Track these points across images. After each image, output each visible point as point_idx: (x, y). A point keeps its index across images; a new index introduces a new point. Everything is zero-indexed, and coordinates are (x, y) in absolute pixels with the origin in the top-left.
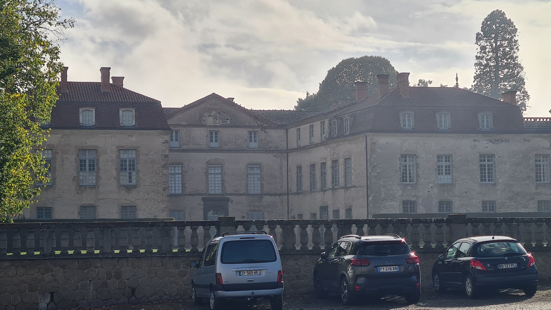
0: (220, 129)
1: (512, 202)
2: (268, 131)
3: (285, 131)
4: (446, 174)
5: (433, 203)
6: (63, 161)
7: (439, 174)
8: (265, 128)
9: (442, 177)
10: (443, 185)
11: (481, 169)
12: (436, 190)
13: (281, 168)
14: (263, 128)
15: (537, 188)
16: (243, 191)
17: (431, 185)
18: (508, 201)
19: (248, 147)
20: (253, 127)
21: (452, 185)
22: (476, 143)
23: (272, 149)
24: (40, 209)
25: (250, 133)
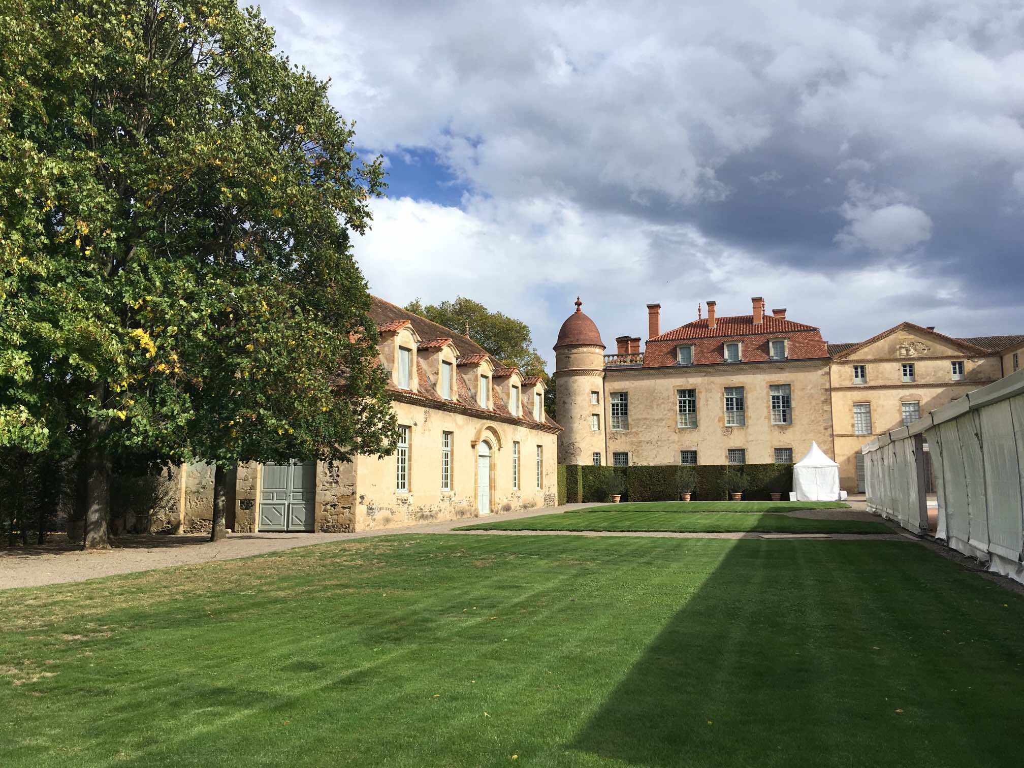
0: (915, 363)
2: (976, 359)
3: (999, 359)
6: (707, 401)
8: (972, 357)
14: (969, 358)
19: (951, 379)
20: (957, 357)
23: (983, 380)
24: (684, 453)
25: (954, 364)
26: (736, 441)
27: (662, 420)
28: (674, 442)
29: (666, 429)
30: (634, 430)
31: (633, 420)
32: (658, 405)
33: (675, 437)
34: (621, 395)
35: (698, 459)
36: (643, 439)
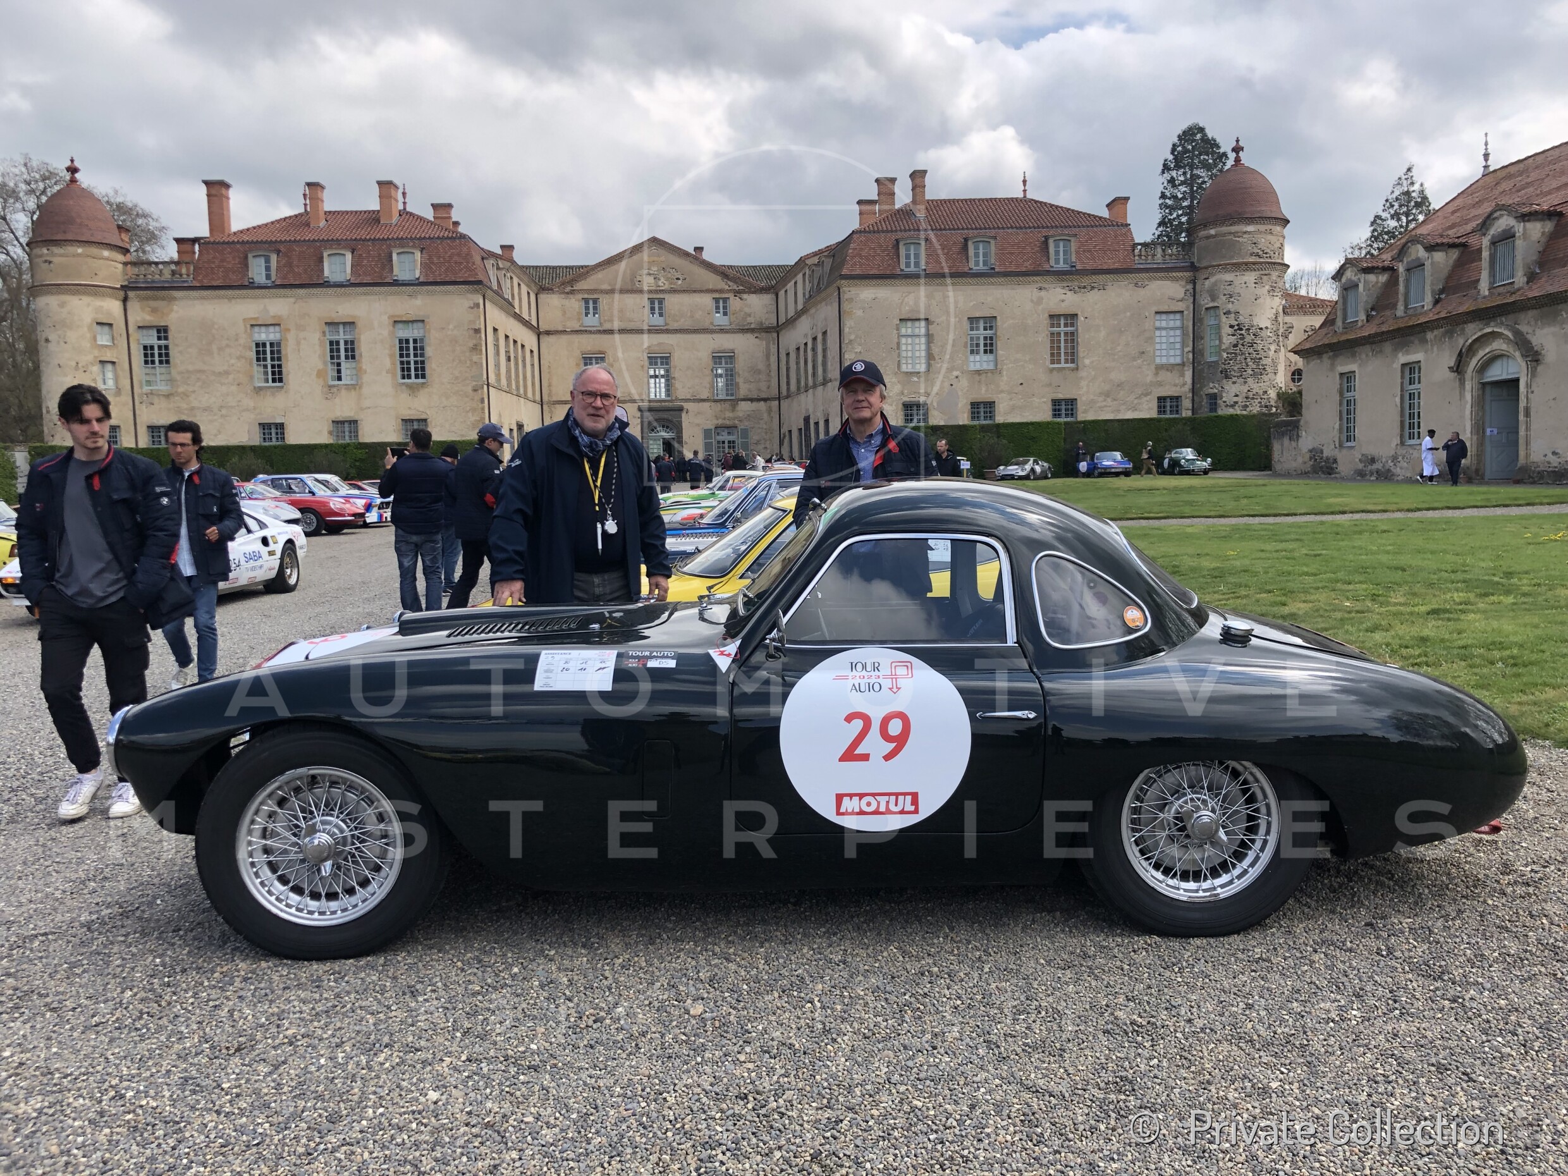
0: (666, 296)
1: (1109, 400)
2: (745, 296)
3: (774, 296)
4: (985, 352)
5: (960, 405)
6: (298, 343)
7: (972, 352)
8: (739, 292)
9: (978, 358)
10: (978, 372)
11: (1052, 342)
12: (964, 383)
13: (768, 356)
14: (737, 293)
15: (1156, 374)
16: (705, 395)
17: (956, 373)
18: (1101, 399)
19: (712, 323)
20: (721, 291)
21: (996, 371)
22: (1043, 293)
23: (753, 326)
24: (265, 427)
25: (717, 300)
26: (344, 408)
27: (227, 373)
28: (247, 410)
29: (234, 388)
30: (181, 390)
31: (180, 373)
32: (220, 349)
33: (248, 402)
34: (159, 331)
35: (286, 436)
36: (195, 404)
